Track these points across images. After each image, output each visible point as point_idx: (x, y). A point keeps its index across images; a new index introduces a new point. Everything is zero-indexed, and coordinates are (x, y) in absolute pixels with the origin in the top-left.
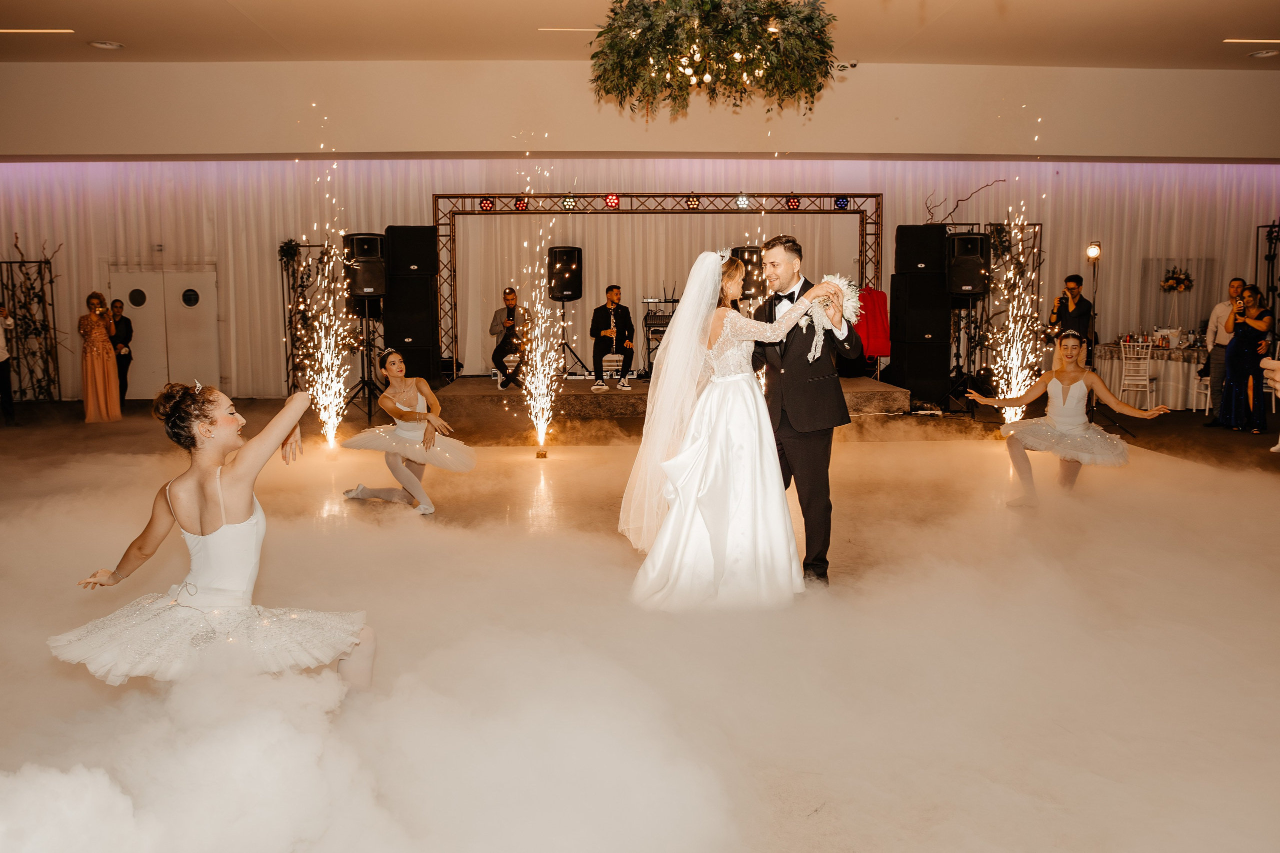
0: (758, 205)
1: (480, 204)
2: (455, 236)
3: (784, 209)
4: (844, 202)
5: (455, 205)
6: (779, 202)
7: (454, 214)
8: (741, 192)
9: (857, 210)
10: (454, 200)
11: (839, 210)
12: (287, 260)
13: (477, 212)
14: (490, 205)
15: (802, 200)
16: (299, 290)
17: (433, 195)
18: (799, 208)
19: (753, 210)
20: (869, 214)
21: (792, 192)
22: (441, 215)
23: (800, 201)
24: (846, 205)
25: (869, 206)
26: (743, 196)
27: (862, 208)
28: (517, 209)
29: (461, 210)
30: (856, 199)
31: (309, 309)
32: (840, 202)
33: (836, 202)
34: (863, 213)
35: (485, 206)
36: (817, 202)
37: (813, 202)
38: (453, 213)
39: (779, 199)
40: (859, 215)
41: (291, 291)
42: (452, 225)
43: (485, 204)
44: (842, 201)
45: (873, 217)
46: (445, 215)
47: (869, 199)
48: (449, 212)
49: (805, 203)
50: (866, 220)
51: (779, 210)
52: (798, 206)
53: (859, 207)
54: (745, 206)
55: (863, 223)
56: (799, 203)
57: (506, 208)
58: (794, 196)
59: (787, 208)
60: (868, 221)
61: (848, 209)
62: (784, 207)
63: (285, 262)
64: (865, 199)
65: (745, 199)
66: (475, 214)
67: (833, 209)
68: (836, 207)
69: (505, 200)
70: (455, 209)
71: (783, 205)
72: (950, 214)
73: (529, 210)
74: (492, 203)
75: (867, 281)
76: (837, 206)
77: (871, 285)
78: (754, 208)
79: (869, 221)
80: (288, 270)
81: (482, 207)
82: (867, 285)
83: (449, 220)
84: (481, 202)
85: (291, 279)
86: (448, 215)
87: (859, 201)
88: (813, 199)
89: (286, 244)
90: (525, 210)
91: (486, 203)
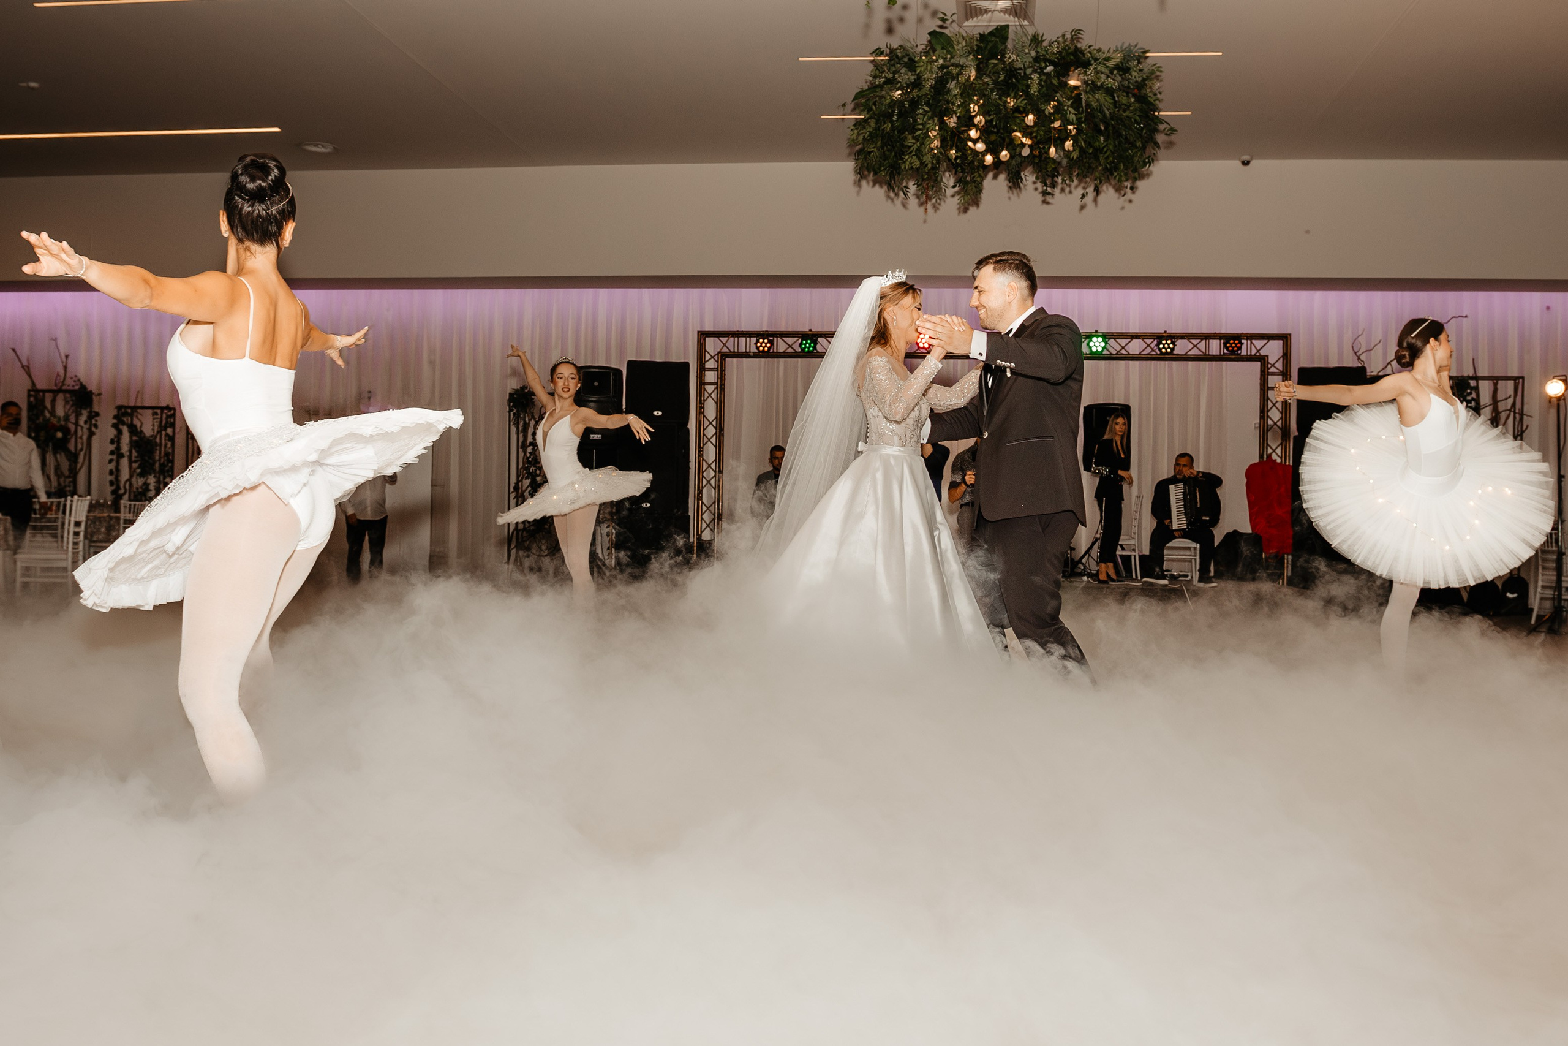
0: (1118, 348)
1: (756, 344)
2: (724, 385)
3: (1153, 353)
4: (1236, 344)
5: (725, 345)
6: (1148, 346)
7: (723, 356)
8: (1096, 331)
9: (1255, 355)
10: (724, 340)
11: (1231, 355)
12: (517, 411)
13: (751, 354)
14: (768, 345)
15: (1179, 342)
16: (530, 449)
17: (698, 332)
18: (1175, 352)
19: (1111, 354)
20: (1271, 360)
21: (1165, 332)
22: (708, 357)
23: (1176, 343)
24: (1240, 348)
25: (1273, 349)
26: (1098, 336)
27: (1263, 352)
28: (803, 350)
29: (732, 350)
30: (1253, 341)
31: (540, 473)
32: (1231, 344)
33: (1225, 344)
34: (1264, 359)
35: (761, 346)
36: (1202, 345)
37: (1195, 346)
38: (721, 355)
39: (1149, 341)
40: (1259, 363)
41: (520, 450)
42: (721, 371)
43: (761, 344)
44: (1234, 343)
45: (1279, 365)
46: (712, 357)
47: (1271, 342)
48: (718, 354)
49: (1182, 347)
50: (1269, 369)
51: (1148, 354)
52: (1173, 349)
53: (1258, 351)
54: (1100, 349)
55: (1264, 374)
56: (1175, 345)
57: (790, 350)
58: (1167, 336)
59: (1159, 352)
60: (1270, 371)
61: (1243, 352)
62: (1154, 351)
63: (514, 414)
64: (1265, 341)
65: (1100, 339)
66: (750, 357)
67: (1222, 353)
68: (1226, 351)
69: (790, 340)
70: (725, 350)
71: (1153, 350)
72: (1389, 363)
73: (818, 352)
74: (771, 342)
75: (1270, 451)
76: (1228, 350)
77: (1274, 457)
78: (1114, 352)
79: (1272, 370)
80: (517, 424)
81: (758, 348)
82: (1269, 456)
83: (716, 364)
84: (758, 341)
85: (521, 435)
86: (716, 358)
87: (1259, 343)
88: (1195, 342)
89: (517, 391)
90: (812, 352)
91: (763, 342)
